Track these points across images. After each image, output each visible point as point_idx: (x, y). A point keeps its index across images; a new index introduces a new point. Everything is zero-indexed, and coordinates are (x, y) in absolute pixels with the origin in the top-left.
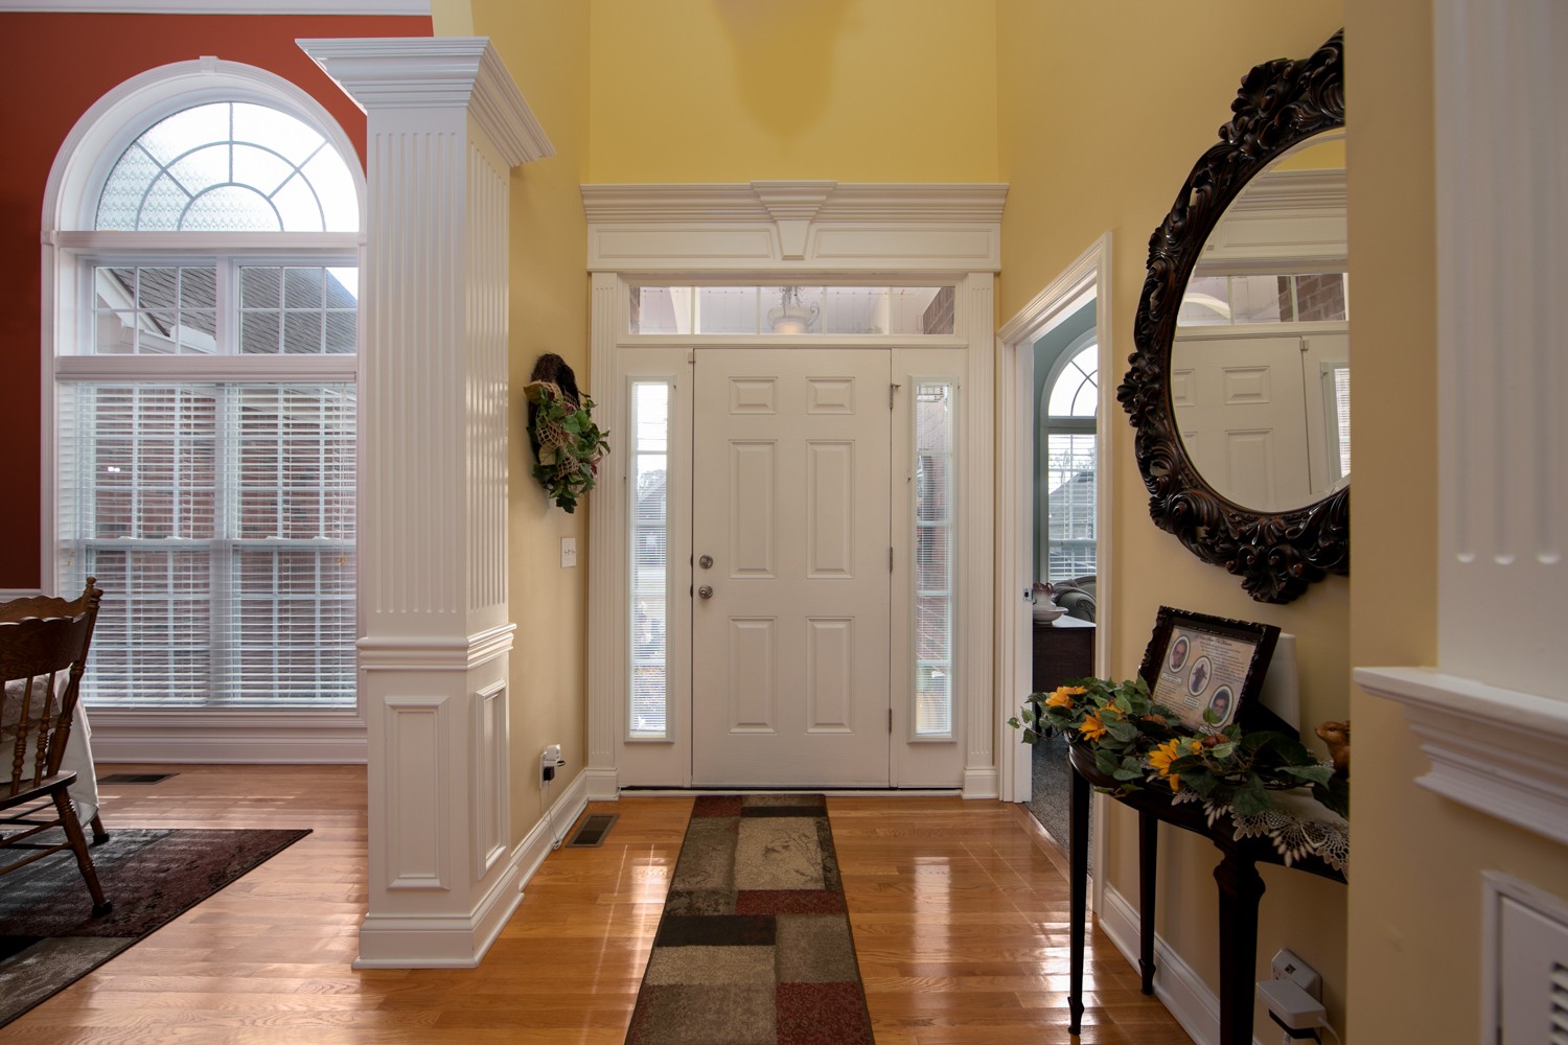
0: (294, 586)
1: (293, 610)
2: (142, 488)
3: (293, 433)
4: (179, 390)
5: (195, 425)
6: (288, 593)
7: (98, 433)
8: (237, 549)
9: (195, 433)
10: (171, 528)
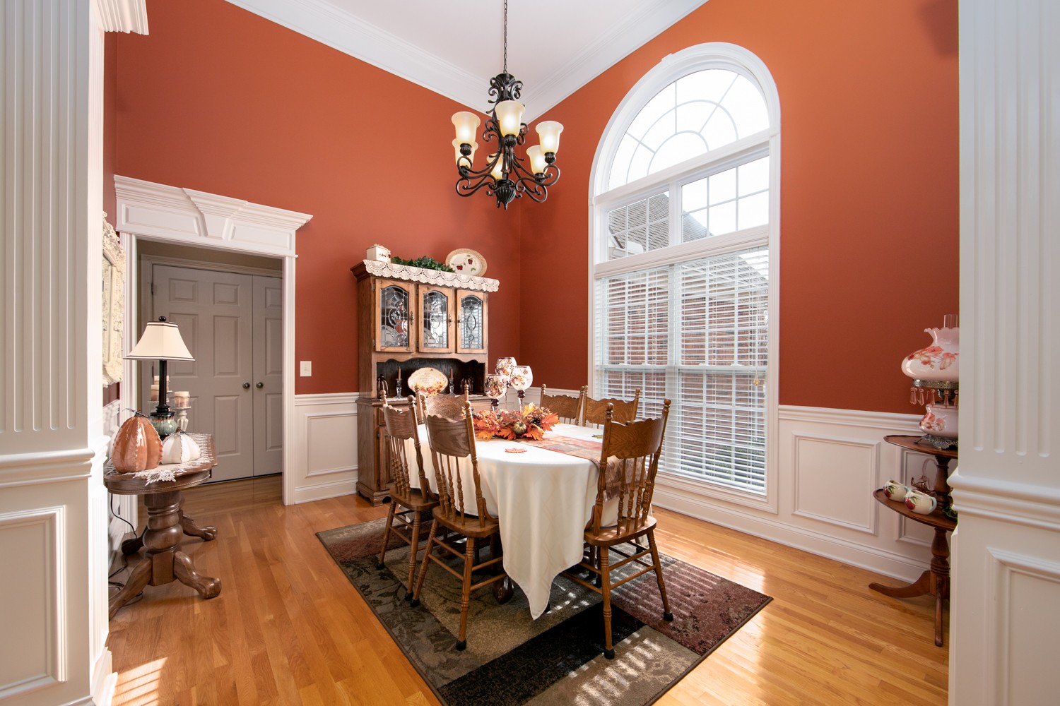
0: (718, 398)
1: (717, 416)
2: (631, 335)
3: (718, 291)
4: (648, 273)
5: (658, 293)
6: (714, 403)
7: (610, 305)
8: (680, 372)
9: (658, 299)
10: (643, 358)
